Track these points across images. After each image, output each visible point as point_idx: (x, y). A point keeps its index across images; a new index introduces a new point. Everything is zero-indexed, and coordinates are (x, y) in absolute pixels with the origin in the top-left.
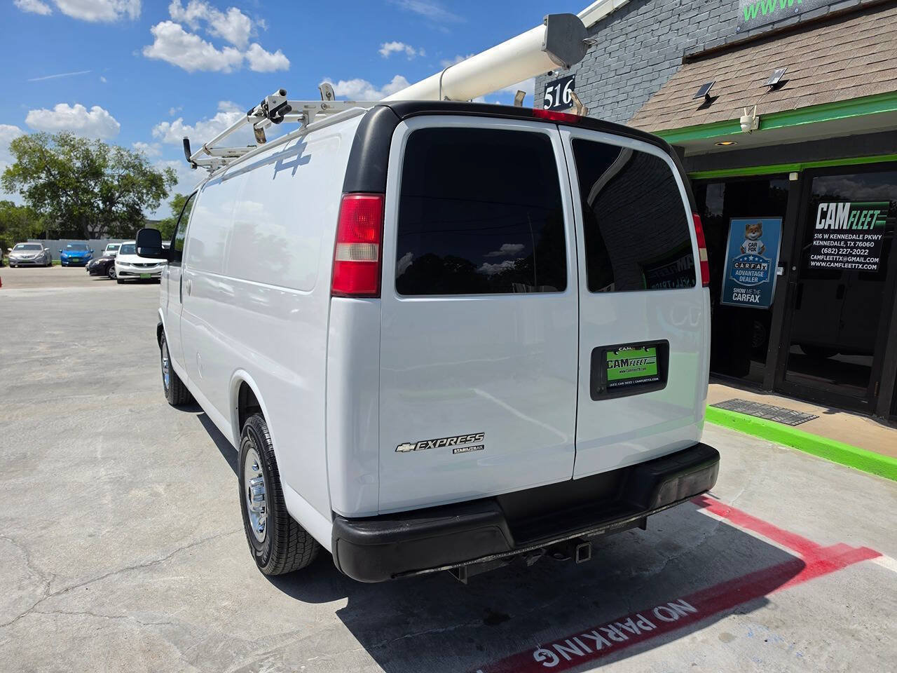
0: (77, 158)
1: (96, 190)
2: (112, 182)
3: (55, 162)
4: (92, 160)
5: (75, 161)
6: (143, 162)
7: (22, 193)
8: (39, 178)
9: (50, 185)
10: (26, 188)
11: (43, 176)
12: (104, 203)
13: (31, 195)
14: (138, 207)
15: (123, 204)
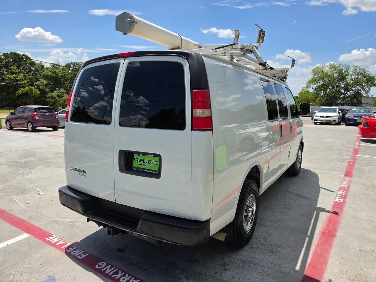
0: (336, 73)
1: (342, 86)
2: (350, 81)
3: (327, 76)
4: (342, 73)
5: (335, 74)
6: (366, 71)
7: (313, 89)
8: (320, 82)
9: (323, 85)
10: (314, 86)
11: (321, 81)
12: (344, 91)
13: (316, 89)
14: (360, 92)
15: (353, 91)
